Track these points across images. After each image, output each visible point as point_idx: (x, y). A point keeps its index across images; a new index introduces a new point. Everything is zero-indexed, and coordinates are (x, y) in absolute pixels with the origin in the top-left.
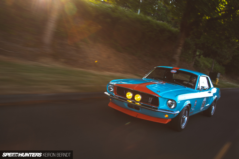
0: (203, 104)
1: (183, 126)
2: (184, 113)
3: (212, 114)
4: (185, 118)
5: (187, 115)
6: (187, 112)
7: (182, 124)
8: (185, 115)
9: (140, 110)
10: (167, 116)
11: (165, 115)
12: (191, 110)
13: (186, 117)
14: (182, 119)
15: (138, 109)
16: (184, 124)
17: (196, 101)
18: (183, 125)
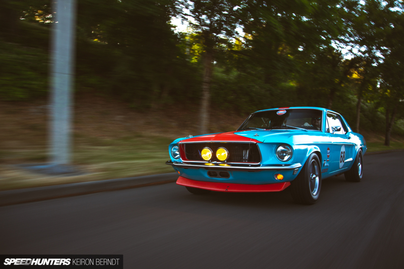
0: (341, 156)
1: (315, 194)
2: (310, 169)
3: (361, 177)
4: (315, 178)
5: (317, 174)
6: (316, 167)
7: (313, 190)
8: (314, 173)
9: (231, 178)
10: (280, 177)
11: (277, 175)
12: (323, 165)
13: (316, 176)
14: (311, 182)
15: (228, 176)
16: (316, 190)
17: (328, 149)
18: (314, 192)
